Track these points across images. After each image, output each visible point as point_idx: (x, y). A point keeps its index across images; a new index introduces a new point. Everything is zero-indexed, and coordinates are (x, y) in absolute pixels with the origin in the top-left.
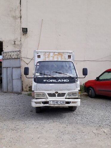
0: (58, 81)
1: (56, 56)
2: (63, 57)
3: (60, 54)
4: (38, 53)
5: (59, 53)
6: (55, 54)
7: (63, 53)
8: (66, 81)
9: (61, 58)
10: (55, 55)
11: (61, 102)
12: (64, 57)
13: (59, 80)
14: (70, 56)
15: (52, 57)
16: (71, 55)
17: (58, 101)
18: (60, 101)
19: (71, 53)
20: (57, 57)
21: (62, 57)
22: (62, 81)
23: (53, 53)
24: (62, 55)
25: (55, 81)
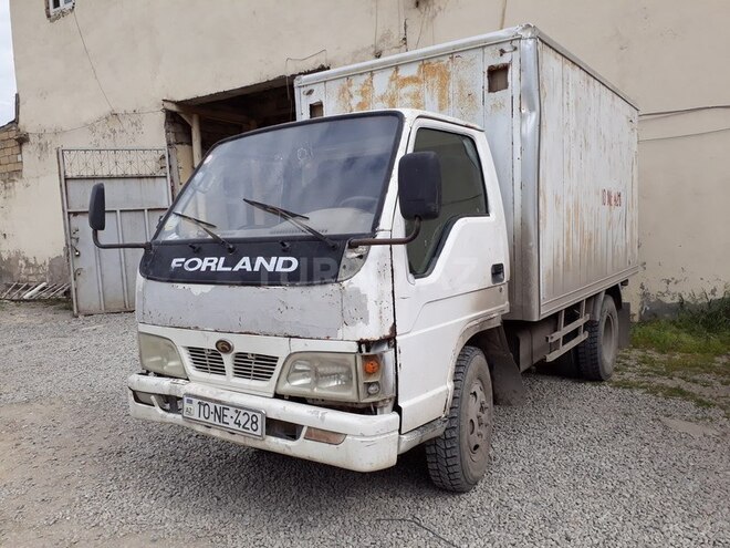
0: (236, 269)
1: (410, 88)
2: (453, 87)
3: (433, 71)
4: (310, 92)
5: (425, 62)
6: (405, 72)
7: (453, 54)
8: (279, 269)
9: (442, 96)
10: (405, 82)
11: (243, 419)
12: (461, 84)
13: (244, 263)
14: (505, 68)
15: (382, 98)
16: (505, 59)
17: (226, 406)
18: (238, 408)
19: (507, 47)
20: (416, 96)
21: (443, 86)
22: (257, 269)
23: (390, 73)
24: (445, 76)
25: (220, 268)
